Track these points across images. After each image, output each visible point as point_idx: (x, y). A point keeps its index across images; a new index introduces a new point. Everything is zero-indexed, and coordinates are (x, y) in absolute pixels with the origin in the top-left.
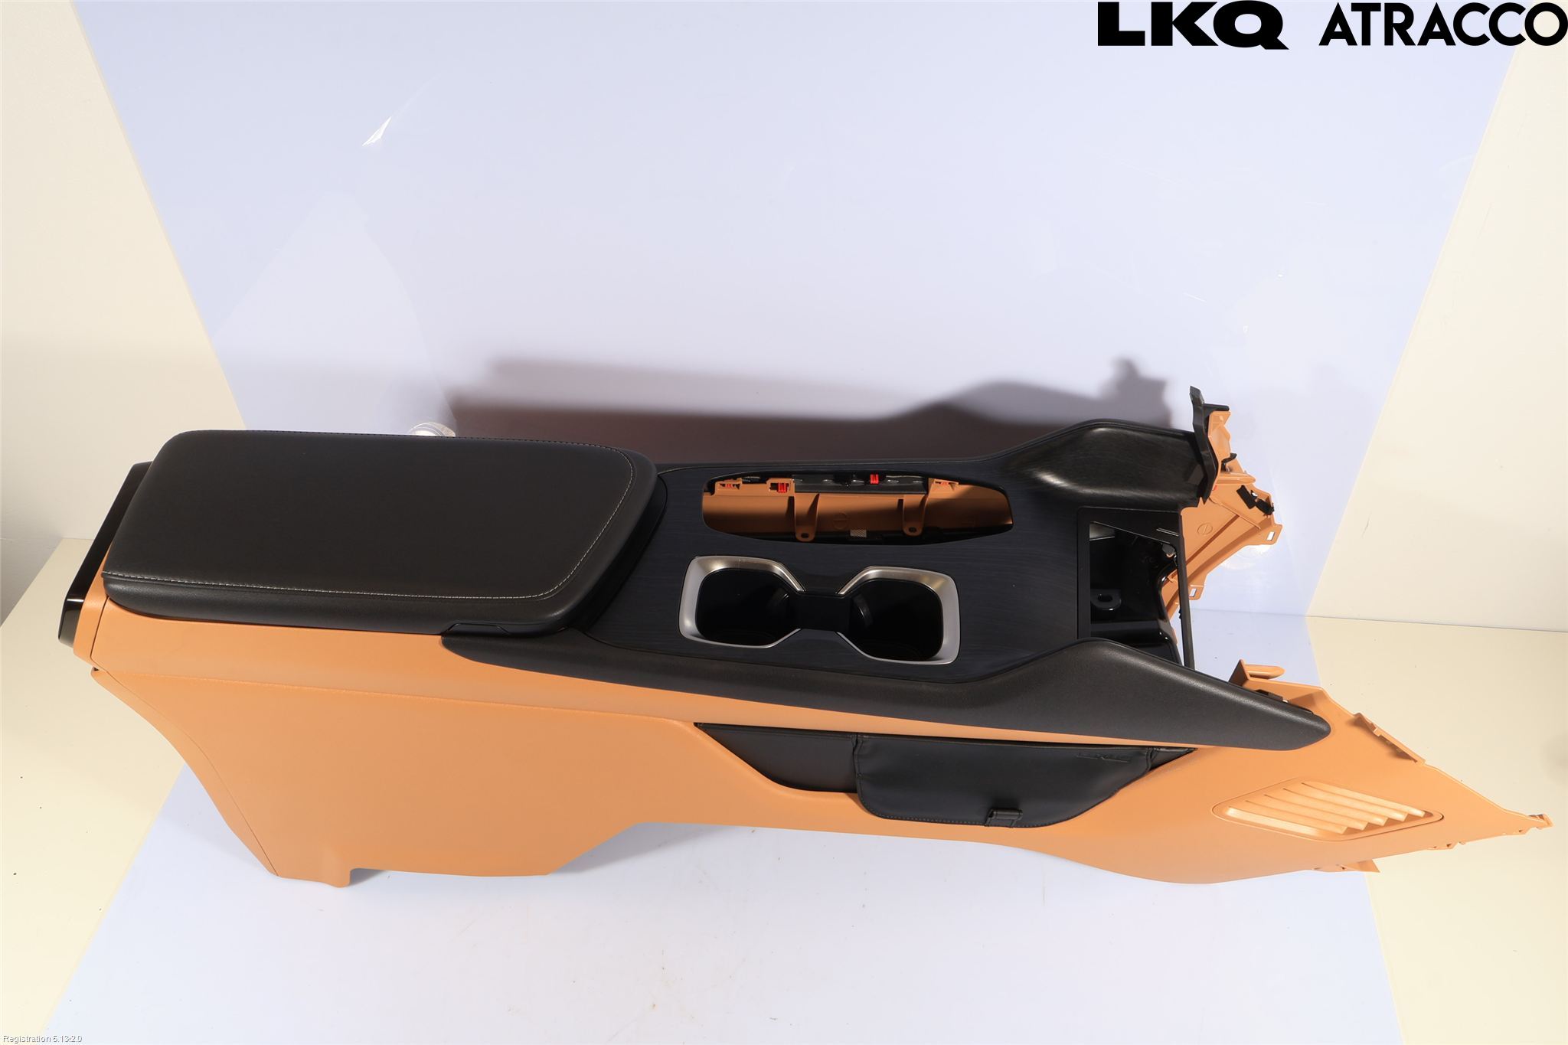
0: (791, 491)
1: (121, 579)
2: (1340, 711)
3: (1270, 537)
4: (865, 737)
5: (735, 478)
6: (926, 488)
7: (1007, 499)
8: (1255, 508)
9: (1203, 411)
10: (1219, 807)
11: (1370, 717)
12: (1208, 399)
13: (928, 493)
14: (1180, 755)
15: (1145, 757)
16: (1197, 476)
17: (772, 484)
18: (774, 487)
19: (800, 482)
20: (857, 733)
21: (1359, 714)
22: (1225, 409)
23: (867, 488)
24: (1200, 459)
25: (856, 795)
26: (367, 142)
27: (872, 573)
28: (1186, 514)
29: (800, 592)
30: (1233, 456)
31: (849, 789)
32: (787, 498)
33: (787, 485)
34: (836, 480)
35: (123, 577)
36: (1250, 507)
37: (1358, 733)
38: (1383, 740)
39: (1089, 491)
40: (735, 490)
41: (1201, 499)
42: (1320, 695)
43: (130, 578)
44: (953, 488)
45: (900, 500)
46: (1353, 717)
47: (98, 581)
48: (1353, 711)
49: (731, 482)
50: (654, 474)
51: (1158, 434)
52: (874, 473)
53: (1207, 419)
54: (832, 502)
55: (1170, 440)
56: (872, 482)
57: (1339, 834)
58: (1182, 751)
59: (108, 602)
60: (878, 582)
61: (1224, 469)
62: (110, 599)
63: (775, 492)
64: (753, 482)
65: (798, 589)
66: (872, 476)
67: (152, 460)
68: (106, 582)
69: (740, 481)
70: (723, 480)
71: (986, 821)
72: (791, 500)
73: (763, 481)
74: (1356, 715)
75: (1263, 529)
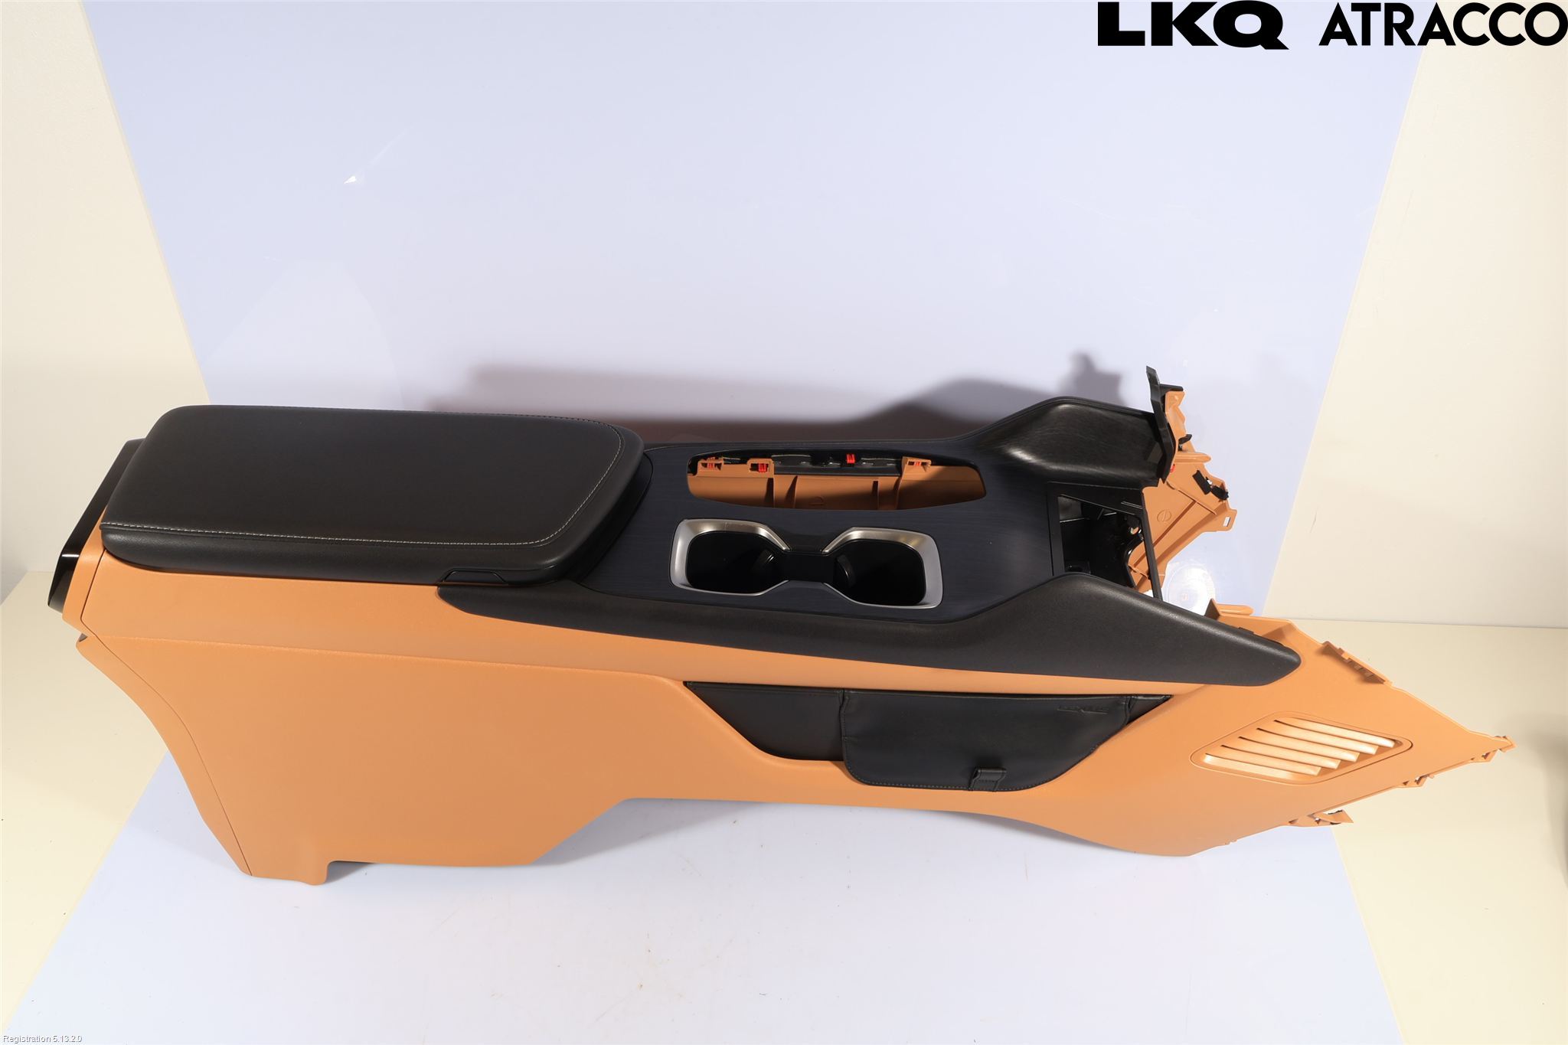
0: (770, 473)
1: (120, 528)
2: (1309, 642)
3: (1225, 524)
4: (852, 692)
5: (717, 456)
6: (899, 470)
7: (980, 475)
8: (1211, 494)
9: (1160, 391)
10: (1196, 756)
11: (1337, 644)
12: (1163, 380)
13: (901, 476)
14: (1157, 704)
15: (1123, 708)
16: (1156, 454)
17: (752, 465)
18: (755, 467)
19: (779, 464)
20: (844, 689)
21: (1327, 642)
22: (1180, 389)
23: (845, 470)
24: (1158, 436)
25: (841, 762)
26: (347, 182)
27: (856, 534)
28: (1148, 492)
29: (785, 551)
30: (1188, 438)
31: (834, 757)
32: (767, 480)
33: (767, 465)
34: (813, 462)
35: (122, 526)
36: (1206, 493)
37: (1327, 662)
38: (1351, 664)
39: (1055, 467)
40: (716, 470)
41: (1160, 479)
42: (1288, 628)
43: (129, 527)
44: (925, 470)
45: (874, 482)
46: (1321, 646)
47: (96, 533)
48: (1321, 641)
49: (712, 461)
50: (639, 453)
51: (1119, 412)
52: (851, 452)
53: (1163, 399)
54: (810, 485)
55: (1130, 419)
56: (849, 461)
57: (1313, 776)
58: (1159, 698)
59: (105, 554)
60: (860, 542)
61: (1180, 449)
62: (108, 552)
63: (755, 472)
64: (733, 463)
65: (784, 548)
66: (848, 456)
67: (145, 437)
68: (105, 531)
69: (721, 461)
70: (705, 459)
71: (970, 783)
72: (770, 482)
73: (743, 462)
74: (1324, 644)
75: (1218, 514)
